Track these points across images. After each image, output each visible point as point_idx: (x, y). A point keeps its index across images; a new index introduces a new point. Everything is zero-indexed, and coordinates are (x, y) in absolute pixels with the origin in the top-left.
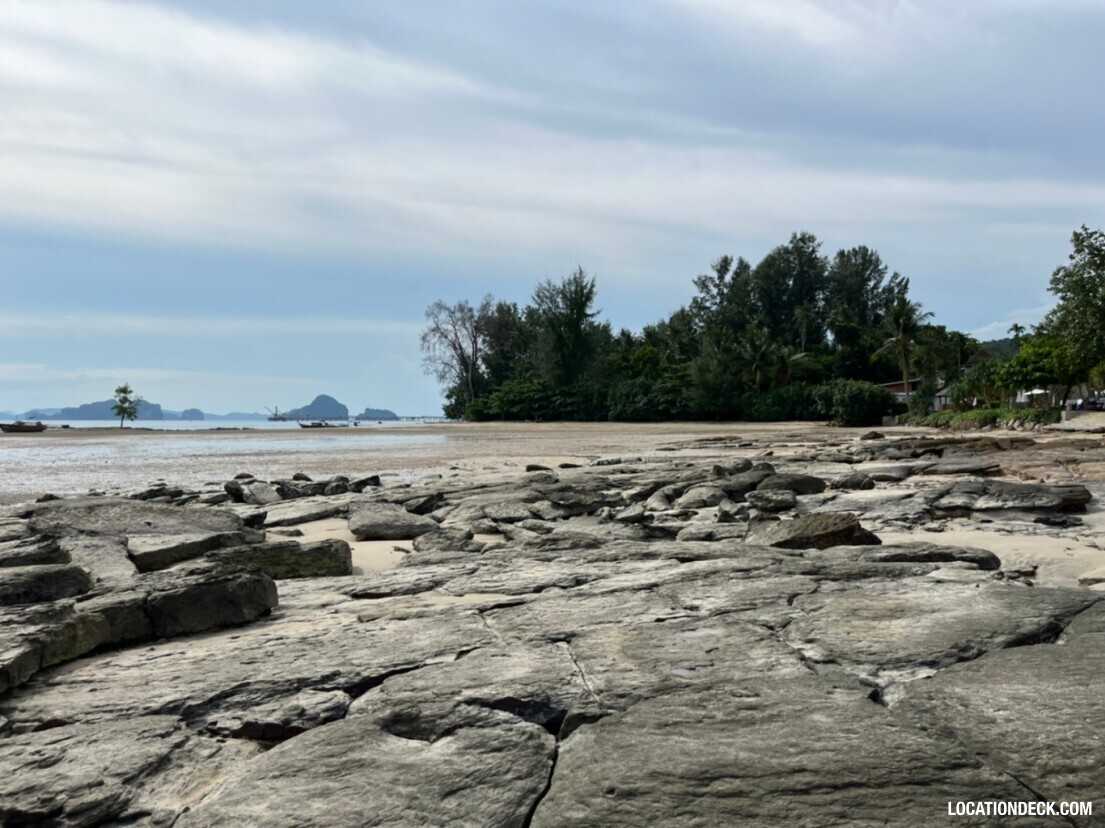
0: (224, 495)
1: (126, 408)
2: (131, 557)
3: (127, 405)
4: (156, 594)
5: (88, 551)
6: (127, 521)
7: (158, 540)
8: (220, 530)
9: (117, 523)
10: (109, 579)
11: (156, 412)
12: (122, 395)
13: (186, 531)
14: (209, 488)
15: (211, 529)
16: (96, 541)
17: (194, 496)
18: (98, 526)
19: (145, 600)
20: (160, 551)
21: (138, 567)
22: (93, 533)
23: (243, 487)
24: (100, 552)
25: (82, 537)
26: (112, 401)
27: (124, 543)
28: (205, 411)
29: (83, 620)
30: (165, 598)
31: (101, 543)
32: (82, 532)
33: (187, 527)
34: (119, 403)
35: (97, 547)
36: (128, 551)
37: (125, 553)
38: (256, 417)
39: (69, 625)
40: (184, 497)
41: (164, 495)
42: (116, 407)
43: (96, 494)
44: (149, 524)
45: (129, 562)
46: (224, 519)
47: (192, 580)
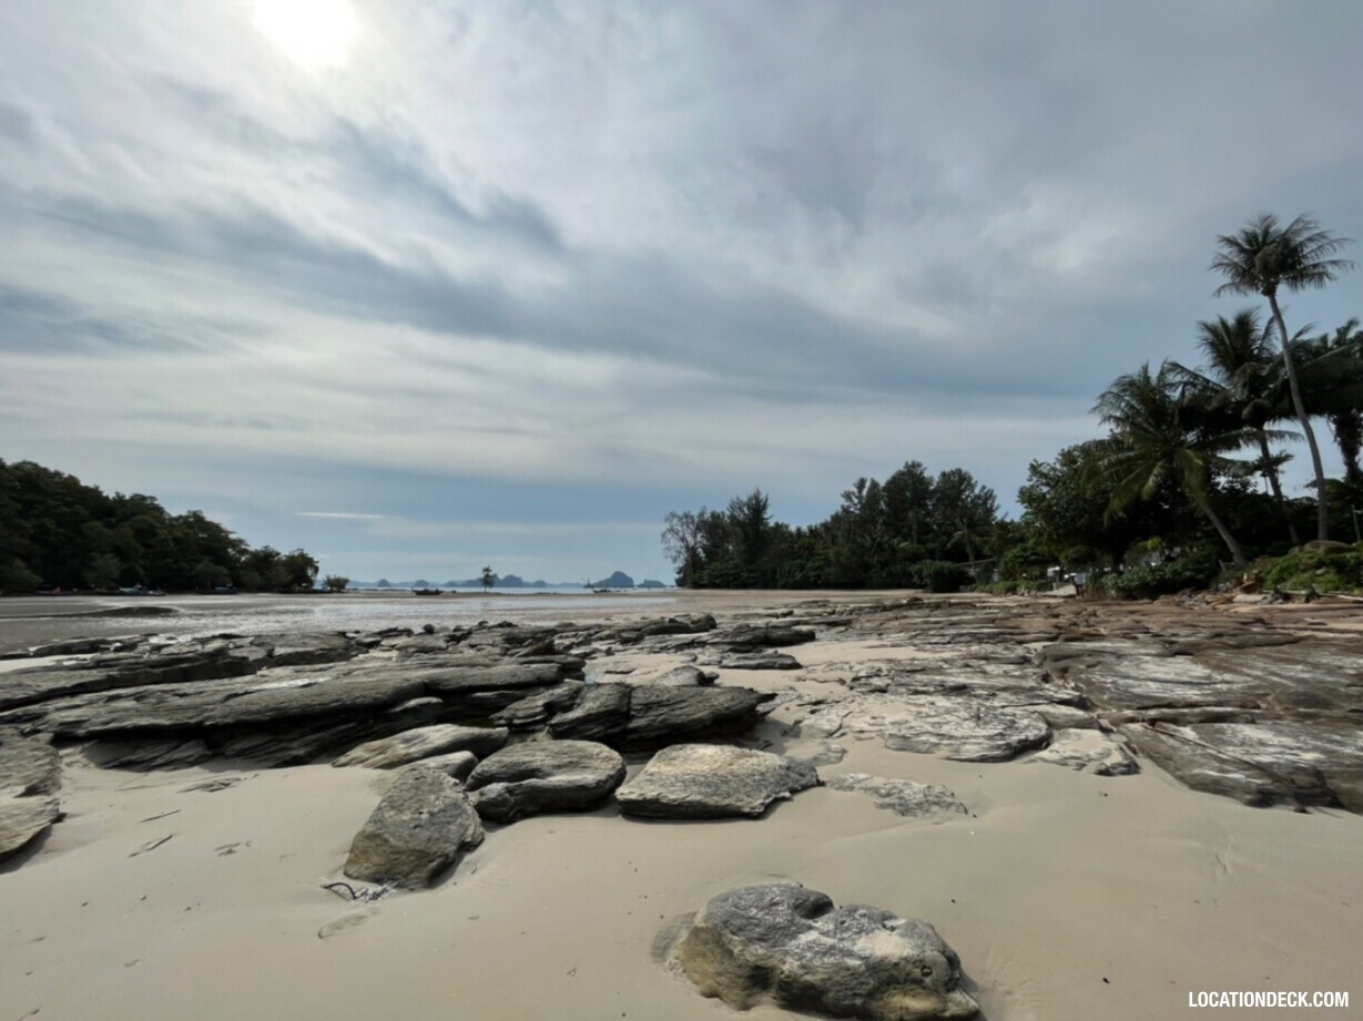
3: (488, 578)
12: (486, 573)
34: (484, 577)
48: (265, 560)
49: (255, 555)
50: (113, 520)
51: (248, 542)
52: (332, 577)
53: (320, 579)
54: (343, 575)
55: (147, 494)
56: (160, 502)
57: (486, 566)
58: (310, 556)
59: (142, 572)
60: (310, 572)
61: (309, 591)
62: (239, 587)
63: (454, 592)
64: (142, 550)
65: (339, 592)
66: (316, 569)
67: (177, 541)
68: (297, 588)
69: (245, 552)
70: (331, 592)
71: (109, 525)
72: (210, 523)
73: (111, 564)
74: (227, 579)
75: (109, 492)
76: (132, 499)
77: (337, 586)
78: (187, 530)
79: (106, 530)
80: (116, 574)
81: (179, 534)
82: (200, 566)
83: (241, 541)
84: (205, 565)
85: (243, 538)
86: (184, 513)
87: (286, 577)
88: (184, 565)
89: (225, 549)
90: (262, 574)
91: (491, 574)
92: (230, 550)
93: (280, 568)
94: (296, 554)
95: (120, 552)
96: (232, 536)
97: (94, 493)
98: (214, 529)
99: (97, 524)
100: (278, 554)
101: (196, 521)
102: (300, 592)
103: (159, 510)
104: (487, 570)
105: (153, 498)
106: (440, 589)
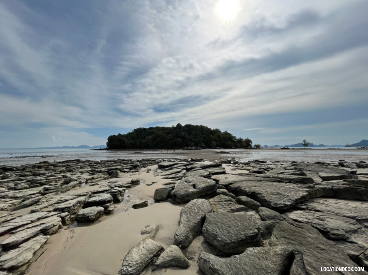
0: (338, 165)
1: (306, 144)
2: (320, 177)
3: (305, 144)
4: (335, 188)
5: (309, 174)
6: (317, 169)
7: (327, 174)
8: (343, 174)
9: (314, 169)
10: (316, 181)
11: (312, 145)
12: (304, 142)
13: (332, 173)
14: (332, 163)
15: (340, 173)
16: (311, 172)
17: (329, 164)
18: (310, 169)
19: (332, 189)
20: (327, 177)
21: (322, 179)
22: (310, 171)
23: (343, 163)
24: (313, 175)
25: (308, 171)
26: (302, 143)
27: (318, 174)
28: (325, 144)
29: (318, 190)
30: (338, 189)
31: (312, 173)
32: (307, 170)
33: (333, 172)
34: (304, 143)
35: (311, 174)
36: (319, 176)
37: (318, 176)
38: (341, 146)
39: (315, 190)
40: (326, 164)
41: (321, 163)
42: (303, 144)
43: (303, 162)
44: (322, 170)
45: (320, 178)
46: (344, 171)
47: (345, 186)
48: (240, 141)
49: (238, 140)
50: (213, 134)
51: (236, 137)
52: (256, 144)
53: (253, 145)
54: (258, 144)
55: (218, 128)
56: (220, 130)
57: (304, 140)
58: (250, 139)
59: (219, 144)
60: (250, 143)
61: (251, 148)
62: (236, 147)
63: (293, 148)
64: (219, 140)
65: (258, 148)
66: (252, 143)
67: (224, 137)
68: (249, 147)
69: (236, 139)
70: (256, 148)
71: (213, 135)
72: (229, 133)
73: (214, 143)
74: (234, 145)
75: (212, 129)
76: (216, 130)
77: (258, 147)
78: (225, 135)
79: (213, 137)
80: (215, 145)
81: (224, 136)
82: (229, 143)
83: (235, 137)
84: (229, 142)
85: (235, 136)
86: (224, 132)
87: (246, 145)
88: (226, 142)
89: (232, 139)
90: (240, 144)
91: (306, 142)
92: (233, 139)
93: (244, 142)
94: (247, 139)
95: (216, 140)
96: (233, 136)
97: (210, 129)
98: (229, 135)
99: (211, 135)
100: (243, 139)
101: (226, 133)
102: (249, 148)
103: (220, 131)
104: (305, 141)
105: (219, 129)
106: (289, 147)
